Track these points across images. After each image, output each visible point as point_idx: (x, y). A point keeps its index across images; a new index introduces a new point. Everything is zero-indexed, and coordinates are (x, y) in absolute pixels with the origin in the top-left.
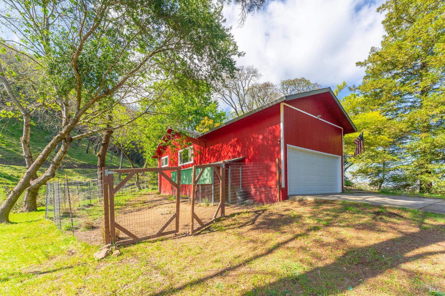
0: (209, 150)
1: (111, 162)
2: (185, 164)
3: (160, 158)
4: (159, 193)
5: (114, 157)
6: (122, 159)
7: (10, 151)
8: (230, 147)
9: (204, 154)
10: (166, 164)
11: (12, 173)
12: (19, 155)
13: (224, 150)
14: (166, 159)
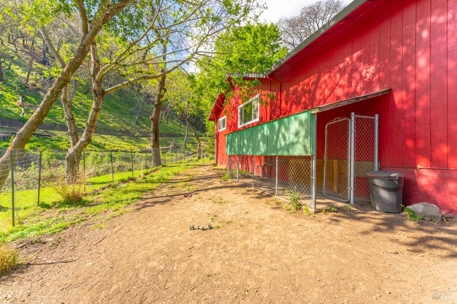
0: (287, 95)
1: (180, 131)
2: (246, 124)
3: (217, 120)
4: (215, 165)
5: (182, 126)
6: (188, 127)
7: (102, 122)
8: (338, 76)
9: (279, 102)
10: (224, 126)
11: (101, 142)
12: (108, 126)
13: (323, 86)
14: (224, 120)
